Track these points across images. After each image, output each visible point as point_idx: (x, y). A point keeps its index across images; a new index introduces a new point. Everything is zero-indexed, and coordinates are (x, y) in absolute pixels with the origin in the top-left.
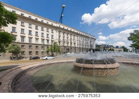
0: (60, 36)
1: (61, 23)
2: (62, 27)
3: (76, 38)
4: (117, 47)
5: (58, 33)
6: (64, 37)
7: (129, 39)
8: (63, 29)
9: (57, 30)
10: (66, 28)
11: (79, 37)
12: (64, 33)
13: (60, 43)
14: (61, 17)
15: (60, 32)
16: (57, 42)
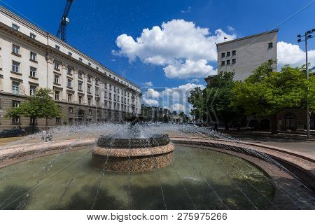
0: (57, 76)
1: (63, 39)
2: (64, 50)
3: (102, 86)
4: (175, 113)
5: (52, 66)
6: (70, 80)
7: (190, 101)
8: (68, 58)
9: (48, 57)
10: (76, 56)
11: (108, 85)
12: (70, 69)
13: (57, 92)
14: (64, 23)
15: (57, 64)
16: (48, 91)
